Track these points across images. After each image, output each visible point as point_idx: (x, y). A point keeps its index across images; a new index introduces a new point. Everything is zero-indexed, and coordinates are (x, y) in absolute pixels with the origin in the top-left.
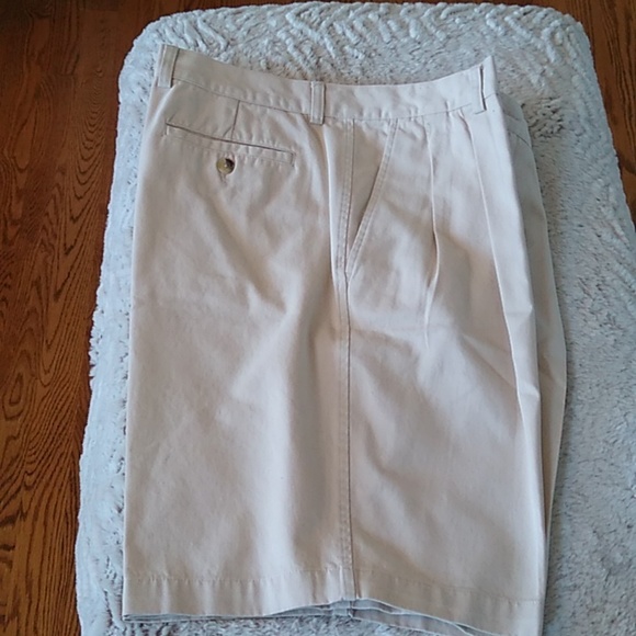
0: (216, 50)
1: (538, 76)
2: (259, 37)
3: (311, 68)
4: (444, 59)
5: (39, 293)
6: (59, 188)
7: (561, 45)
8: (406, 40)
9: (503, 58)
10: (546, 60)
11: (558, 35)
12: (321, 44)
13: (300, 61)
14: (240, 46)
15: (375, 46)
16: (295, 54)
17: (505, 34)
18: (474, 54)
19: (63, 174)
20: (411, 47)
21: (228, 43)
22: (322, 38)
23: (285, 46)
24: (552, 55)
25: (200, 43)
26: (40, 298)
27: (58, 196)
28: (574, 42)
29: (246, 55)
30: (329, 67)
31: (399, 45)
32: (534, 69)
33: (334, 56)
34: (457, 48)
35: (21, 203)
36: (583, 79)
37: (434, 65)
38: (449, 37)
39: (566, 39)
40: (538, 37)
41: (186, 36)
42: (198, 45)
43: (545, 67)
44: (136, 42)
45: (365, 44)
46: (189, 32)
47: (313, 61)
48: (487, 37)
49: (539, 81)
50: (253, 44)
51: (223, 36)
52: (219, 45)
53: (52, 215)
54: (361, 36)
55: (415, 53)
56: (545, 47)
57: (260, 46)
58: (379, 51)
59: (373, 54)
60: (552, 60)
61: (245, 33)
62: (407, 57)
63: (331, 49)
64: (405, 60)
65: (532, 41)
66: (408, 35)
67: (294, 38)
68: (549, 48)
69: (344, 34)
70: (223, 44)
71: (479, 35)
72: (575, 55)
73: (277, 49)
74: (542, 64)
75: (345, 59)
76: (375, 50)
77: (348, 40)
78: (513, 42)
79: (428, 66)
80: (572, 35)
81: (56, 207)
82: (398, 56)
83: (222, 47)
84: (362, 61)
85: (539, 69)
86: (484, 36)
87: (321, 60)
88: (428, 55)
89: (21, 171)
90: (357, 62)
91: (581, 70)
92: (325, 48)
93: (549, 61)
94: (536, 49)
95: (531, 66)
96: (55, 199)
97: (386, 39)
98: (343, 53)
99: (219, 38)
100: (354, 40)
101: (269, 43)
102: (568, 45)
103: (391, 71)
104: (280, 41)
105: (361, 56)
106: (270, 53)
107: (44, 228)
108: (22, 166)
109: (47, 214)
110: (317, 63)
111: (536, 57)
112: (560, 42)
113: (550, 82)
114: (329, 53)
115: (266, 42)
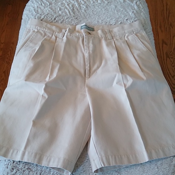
0: (47, 6)
1: (132, 13)
2: (58, 2)
3: (71, 10)
4: (107, 8)
5: (5, 75)
6: (12, 48)
7: (139, 5)
8: (97, 3)
9: (123, 8)
10: (134, 9)
11: (138, 2)
12: (74, 4)
13: (69, 8)
14: (53, 5)
15: (88, 5)
16: (67, 7)
17: (124, 2)
18: (115, 7)
19: (13, 44)
20: (98, 5)
21: (50, 4)
22: (75, 3)
23: (65, 5)
24: (136, 7)
25: (43, 4)
26: (5, 76)
27: (11, 50)
28: (142, 4)
29: (54, 7)
30: (76, 10)
31: (95, 4)
32: (131, 11)
33: (77, 7)
34: (111, 5)
35: (2, 51)
36: (144, 13)
37: (104, 9)
38: (108, 3)
39: (140, 3)
40: (133, 3)
41: (39, 2)
42: (42, 4)
43: (134, 10)
44: (27, 5)
45: (86, 4)
46: (40, 1)
47: (72, 8)
48: (119, 3)
49: (132, 14)
50: (56, 4)
51: (49, 2)
52: (47, 4)
53: (9, 55)
54: (85, 2)
55: (99, 6)
56: (134, 5)
57: (58, 5)
58: (90, 6)
59: (88, 7)
60: (136, 9)
61: (55, 1)
62: (97, 7)
63: (77, 5)
64: (96, 8)
65: (131, 4)
66: (98, 2)
67: (67, 3)
68: (135, 6)
69: (81, 2)
70: (48, 4)
71: (116, 2)
72: (142, 8)
73: (63, 5)
74: (133, 10)
75: (80, 8)
76: (89, 6)
77: (82, 3)
78: (126, 4)
79: (102, 10)
80: (142, 3)
81: (11, 53)
82: (95, 7)
83: (48, 5)
84: (85, 8)
85: (132, 11)
86: (118, 3)
87: (74, 8)
88: (103, 7)
89: (2, 43)
90: (84, 8)
91: (144, 11)
92: (75, 5)
93: (135, 9)
94: (132, 6)
95: (130, 10)
96: (10, 51)
97: (92, 3)
98: (80, 6)
99: (48, 3)
100: (83, 3)
101: (61, 4)
102: (140, 5)
103: (92, 11)
104: (64, 3)
105: (85, 7)
106: (61, 6)
107: (7, 58)
108: (2, 42)
109: (8, 54)
110: (73, 9)
111: (132, 8)
112: (138, 4)
113: (135, 14)
114: (76, 6)
115: (60, 4)
